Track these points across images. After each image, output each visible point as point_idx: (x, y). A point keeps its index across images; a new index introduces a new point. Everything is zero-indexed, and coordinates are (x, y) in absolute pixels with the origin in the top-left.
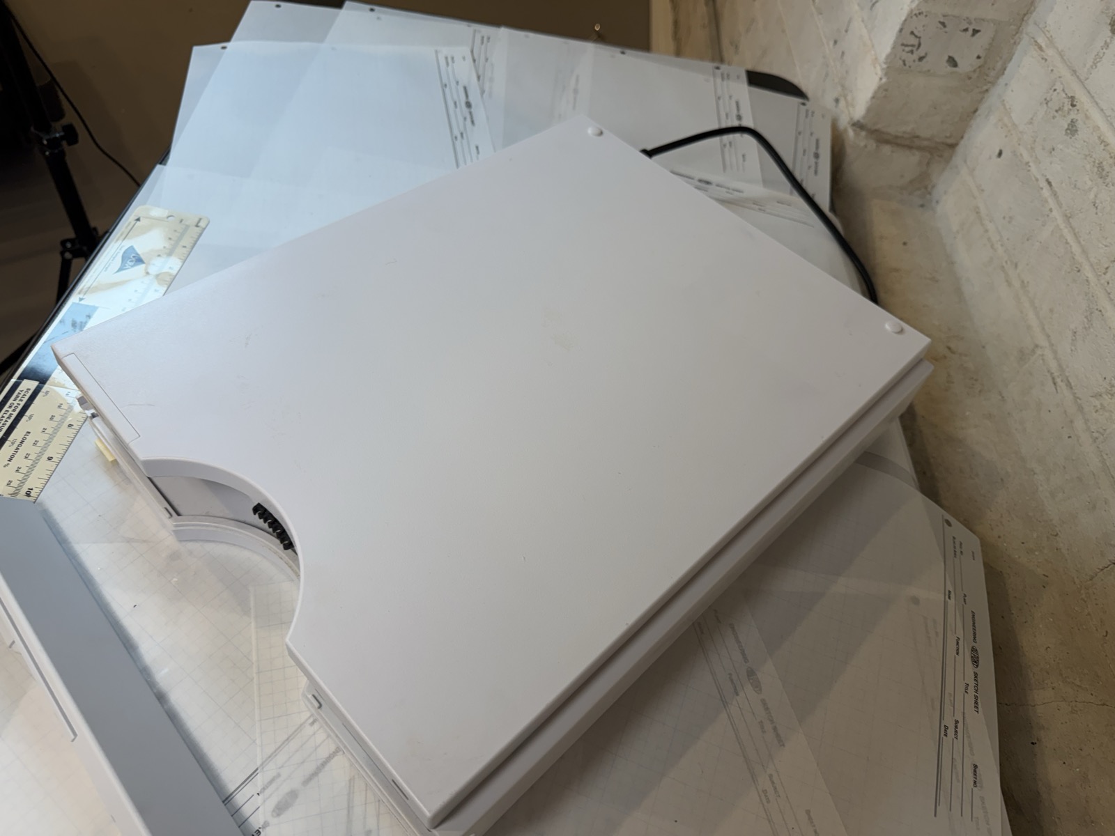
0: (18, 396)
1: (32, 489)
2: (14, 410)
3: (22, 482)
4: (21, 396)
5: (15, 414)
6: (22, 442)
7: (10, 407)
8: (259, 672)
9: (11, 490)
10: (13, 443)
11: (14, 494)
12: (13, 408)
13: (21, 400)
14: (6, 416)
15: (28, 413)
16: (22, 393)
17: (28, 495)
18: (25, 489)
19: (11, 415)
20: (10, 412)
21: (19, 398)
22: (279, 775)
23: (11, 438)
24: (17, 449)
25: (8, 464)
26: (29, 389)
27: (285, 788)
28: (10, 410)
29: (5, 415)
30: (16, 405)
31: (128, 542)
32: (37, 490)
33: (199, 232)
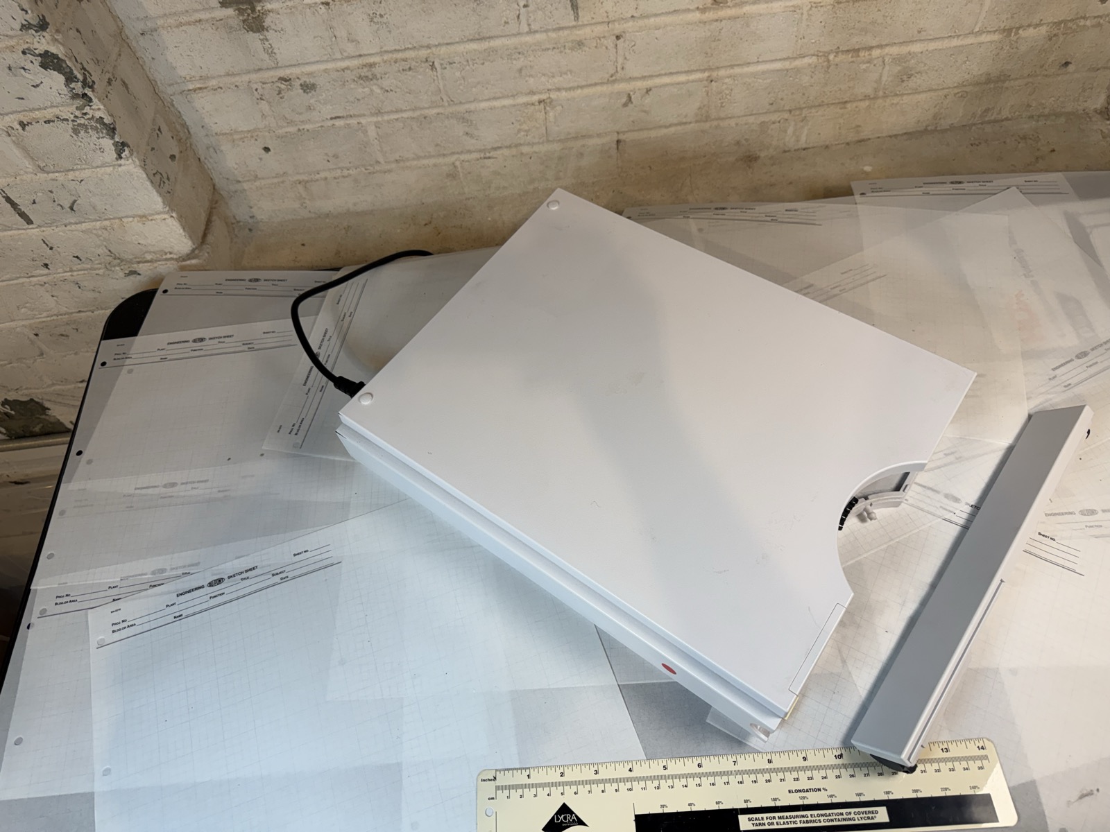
0: (760, 824)
1: (836, 756)
2: (774, 818)
3: (833, 767)
4: (758, 822)
5: (777, 815)
6: (800, 791)
7: (773, 824)
8: (892, 540)
9: (843, 771)
10: (804, 798)
11: (845, 766)
12: (772, 821)
13: (762, 818)
14: (782, 821)
15: (772, 804)
16: (755, 822)
17: (841, 756)
18: (839, 762)
19: (780, 818)
20: (777, 820)
21: (761, 822)
22: (941, 507)
23: (800, 802)
24: (807, 791)
25: (823, 789)
26: (749, 819)
27: (946, 501)
28: (775, 821)
29: (782, 823)
30: (769, 821)
31: (845, 662)
32: (834, 751)
33: (502, 772)
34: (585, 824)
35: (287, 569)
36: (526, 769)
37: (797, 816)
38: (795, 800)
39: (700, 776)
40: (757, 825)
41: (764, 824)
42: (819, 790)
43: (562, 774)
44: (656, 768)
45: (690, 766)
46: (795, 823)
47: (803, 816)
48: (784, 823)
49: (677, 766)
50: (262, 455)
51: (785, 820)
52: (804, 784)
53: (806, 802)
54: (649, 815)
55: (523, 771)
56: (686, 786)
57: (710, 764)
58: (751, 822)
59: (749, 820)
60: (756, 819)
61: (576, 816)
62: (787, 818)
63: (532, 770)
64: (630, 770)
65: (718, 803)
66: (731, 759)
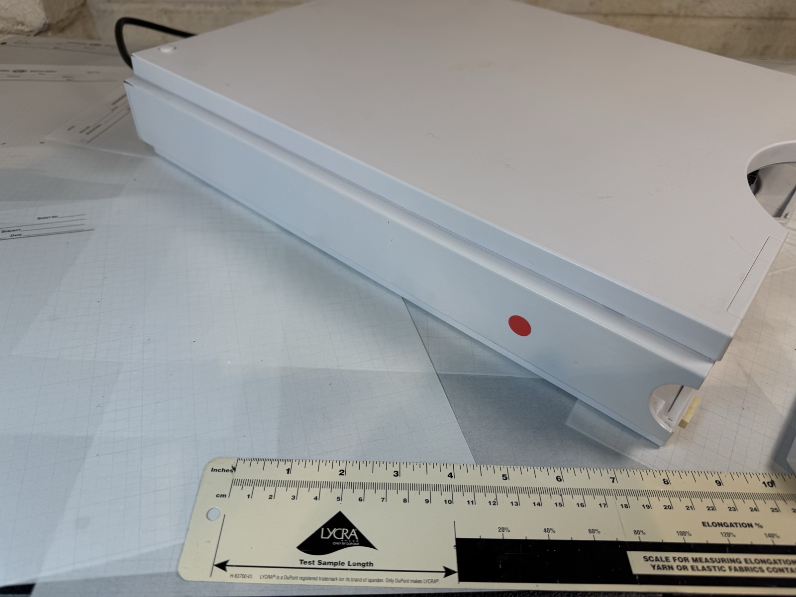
0: (664, 567)
1: (764, 483)
2: (686, 560)
3: (765, 497)
4: (661, 564)
5: (690, 555)
6: (720, 525)
7: (685, 568)
9: (781, 503)
10: (728, 535)
11: (783, 498)
12: (684, 563)
13: (667, 559)
14: (700, 565)
15: (679, 540)
16: (657, 563)
17: (772, 483)
18: (769, 490)
19: (695, 560)
20: (691, 563)
21: (666, 564)
23: (724, 541)
24: (731, 525)
25: (756, 524)
26: (644, 557)
28: (688, 565)
29: (700, 568)
30: (678, 563)
31: (750, 376)
32: (761, 477)
33: (248, 463)
34: (370, 545)
35: (23, 228)
36: (285, 461)
37: (723, 560)
38: (715, 537)
39: (561, 492)
40: (659, 568)
41: (671, 568)
42: (750, 525)
43: (342, 473)
44: (491, 477)
45: (545, 478)
46: (721, 569)
47: (733, 561)
48: (703, 569)
49: (521, 477)
50: (42, 143)
51: (706, 565)
52: (722, 514)
53: (734, 541)
54: (480, 540)
55: (282, 463)
56: (539, 504)
57: (574, 478)
58: (649, 563)
59: (647, 559)
60: (657, 559)
61: (358, 532)
62: (707, 561)
63: (295, 464)
64: (451, 476)
65: (592, 531)
66: (607, 475)
